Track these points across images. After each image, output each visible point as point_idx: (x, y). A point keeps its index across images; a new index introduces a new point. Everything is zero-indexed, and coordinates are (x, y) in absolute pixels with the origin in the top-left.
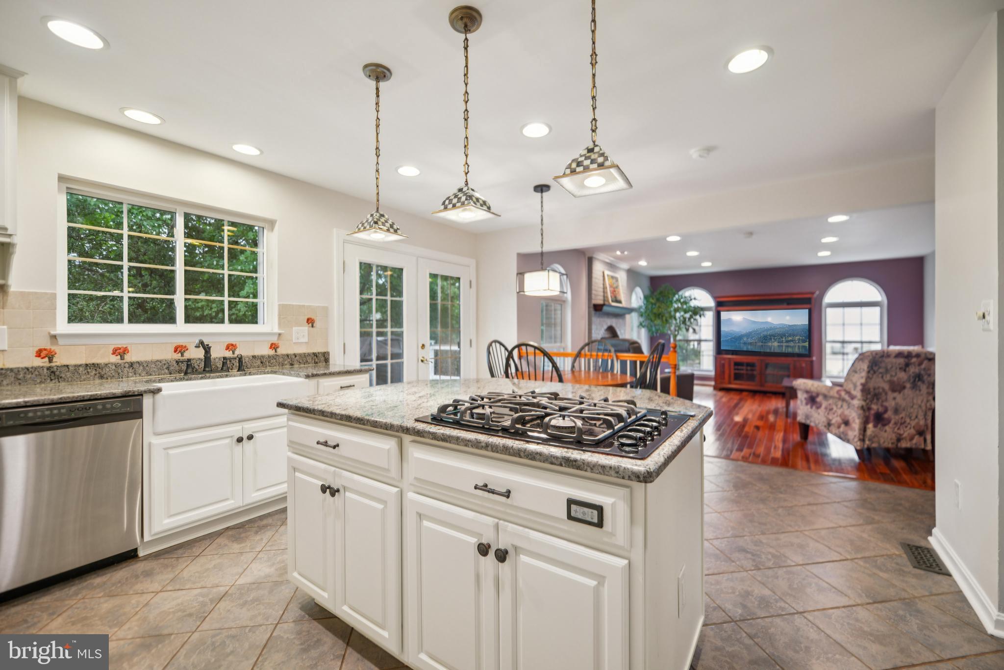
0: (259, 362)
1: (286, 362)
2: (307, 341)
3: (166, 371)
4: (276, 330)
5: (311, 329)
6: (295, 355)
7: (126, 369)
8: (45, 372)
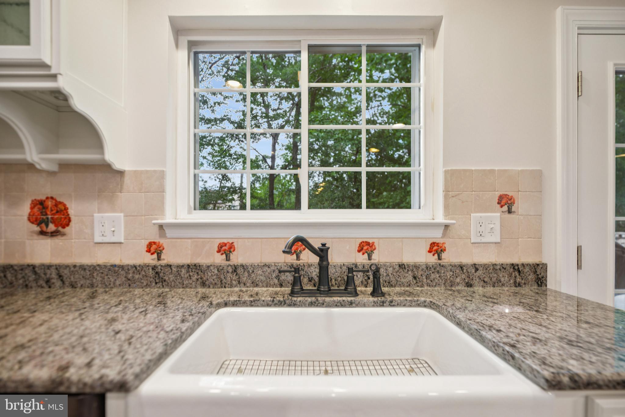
0: (409, 277)
1: (458, 280)
2: (498, 240)
3: (276, 281)
4: (440, 219)
5: (507, 215)
6: (476, 267)
7: (229, 275)
8: (151, 272)
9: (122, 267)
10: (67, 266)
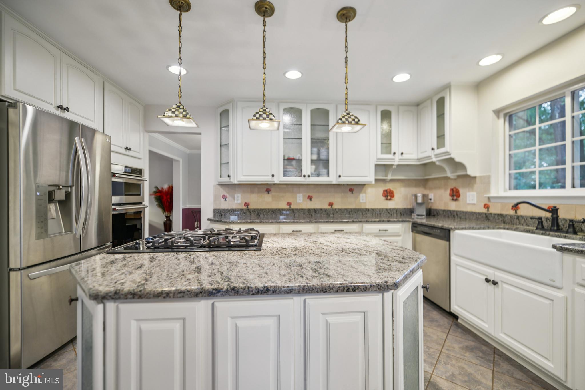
7: (515, 220)
8: (484, 216)
9: (475, 213)
10: (459, 211)
